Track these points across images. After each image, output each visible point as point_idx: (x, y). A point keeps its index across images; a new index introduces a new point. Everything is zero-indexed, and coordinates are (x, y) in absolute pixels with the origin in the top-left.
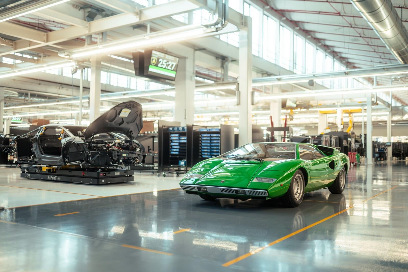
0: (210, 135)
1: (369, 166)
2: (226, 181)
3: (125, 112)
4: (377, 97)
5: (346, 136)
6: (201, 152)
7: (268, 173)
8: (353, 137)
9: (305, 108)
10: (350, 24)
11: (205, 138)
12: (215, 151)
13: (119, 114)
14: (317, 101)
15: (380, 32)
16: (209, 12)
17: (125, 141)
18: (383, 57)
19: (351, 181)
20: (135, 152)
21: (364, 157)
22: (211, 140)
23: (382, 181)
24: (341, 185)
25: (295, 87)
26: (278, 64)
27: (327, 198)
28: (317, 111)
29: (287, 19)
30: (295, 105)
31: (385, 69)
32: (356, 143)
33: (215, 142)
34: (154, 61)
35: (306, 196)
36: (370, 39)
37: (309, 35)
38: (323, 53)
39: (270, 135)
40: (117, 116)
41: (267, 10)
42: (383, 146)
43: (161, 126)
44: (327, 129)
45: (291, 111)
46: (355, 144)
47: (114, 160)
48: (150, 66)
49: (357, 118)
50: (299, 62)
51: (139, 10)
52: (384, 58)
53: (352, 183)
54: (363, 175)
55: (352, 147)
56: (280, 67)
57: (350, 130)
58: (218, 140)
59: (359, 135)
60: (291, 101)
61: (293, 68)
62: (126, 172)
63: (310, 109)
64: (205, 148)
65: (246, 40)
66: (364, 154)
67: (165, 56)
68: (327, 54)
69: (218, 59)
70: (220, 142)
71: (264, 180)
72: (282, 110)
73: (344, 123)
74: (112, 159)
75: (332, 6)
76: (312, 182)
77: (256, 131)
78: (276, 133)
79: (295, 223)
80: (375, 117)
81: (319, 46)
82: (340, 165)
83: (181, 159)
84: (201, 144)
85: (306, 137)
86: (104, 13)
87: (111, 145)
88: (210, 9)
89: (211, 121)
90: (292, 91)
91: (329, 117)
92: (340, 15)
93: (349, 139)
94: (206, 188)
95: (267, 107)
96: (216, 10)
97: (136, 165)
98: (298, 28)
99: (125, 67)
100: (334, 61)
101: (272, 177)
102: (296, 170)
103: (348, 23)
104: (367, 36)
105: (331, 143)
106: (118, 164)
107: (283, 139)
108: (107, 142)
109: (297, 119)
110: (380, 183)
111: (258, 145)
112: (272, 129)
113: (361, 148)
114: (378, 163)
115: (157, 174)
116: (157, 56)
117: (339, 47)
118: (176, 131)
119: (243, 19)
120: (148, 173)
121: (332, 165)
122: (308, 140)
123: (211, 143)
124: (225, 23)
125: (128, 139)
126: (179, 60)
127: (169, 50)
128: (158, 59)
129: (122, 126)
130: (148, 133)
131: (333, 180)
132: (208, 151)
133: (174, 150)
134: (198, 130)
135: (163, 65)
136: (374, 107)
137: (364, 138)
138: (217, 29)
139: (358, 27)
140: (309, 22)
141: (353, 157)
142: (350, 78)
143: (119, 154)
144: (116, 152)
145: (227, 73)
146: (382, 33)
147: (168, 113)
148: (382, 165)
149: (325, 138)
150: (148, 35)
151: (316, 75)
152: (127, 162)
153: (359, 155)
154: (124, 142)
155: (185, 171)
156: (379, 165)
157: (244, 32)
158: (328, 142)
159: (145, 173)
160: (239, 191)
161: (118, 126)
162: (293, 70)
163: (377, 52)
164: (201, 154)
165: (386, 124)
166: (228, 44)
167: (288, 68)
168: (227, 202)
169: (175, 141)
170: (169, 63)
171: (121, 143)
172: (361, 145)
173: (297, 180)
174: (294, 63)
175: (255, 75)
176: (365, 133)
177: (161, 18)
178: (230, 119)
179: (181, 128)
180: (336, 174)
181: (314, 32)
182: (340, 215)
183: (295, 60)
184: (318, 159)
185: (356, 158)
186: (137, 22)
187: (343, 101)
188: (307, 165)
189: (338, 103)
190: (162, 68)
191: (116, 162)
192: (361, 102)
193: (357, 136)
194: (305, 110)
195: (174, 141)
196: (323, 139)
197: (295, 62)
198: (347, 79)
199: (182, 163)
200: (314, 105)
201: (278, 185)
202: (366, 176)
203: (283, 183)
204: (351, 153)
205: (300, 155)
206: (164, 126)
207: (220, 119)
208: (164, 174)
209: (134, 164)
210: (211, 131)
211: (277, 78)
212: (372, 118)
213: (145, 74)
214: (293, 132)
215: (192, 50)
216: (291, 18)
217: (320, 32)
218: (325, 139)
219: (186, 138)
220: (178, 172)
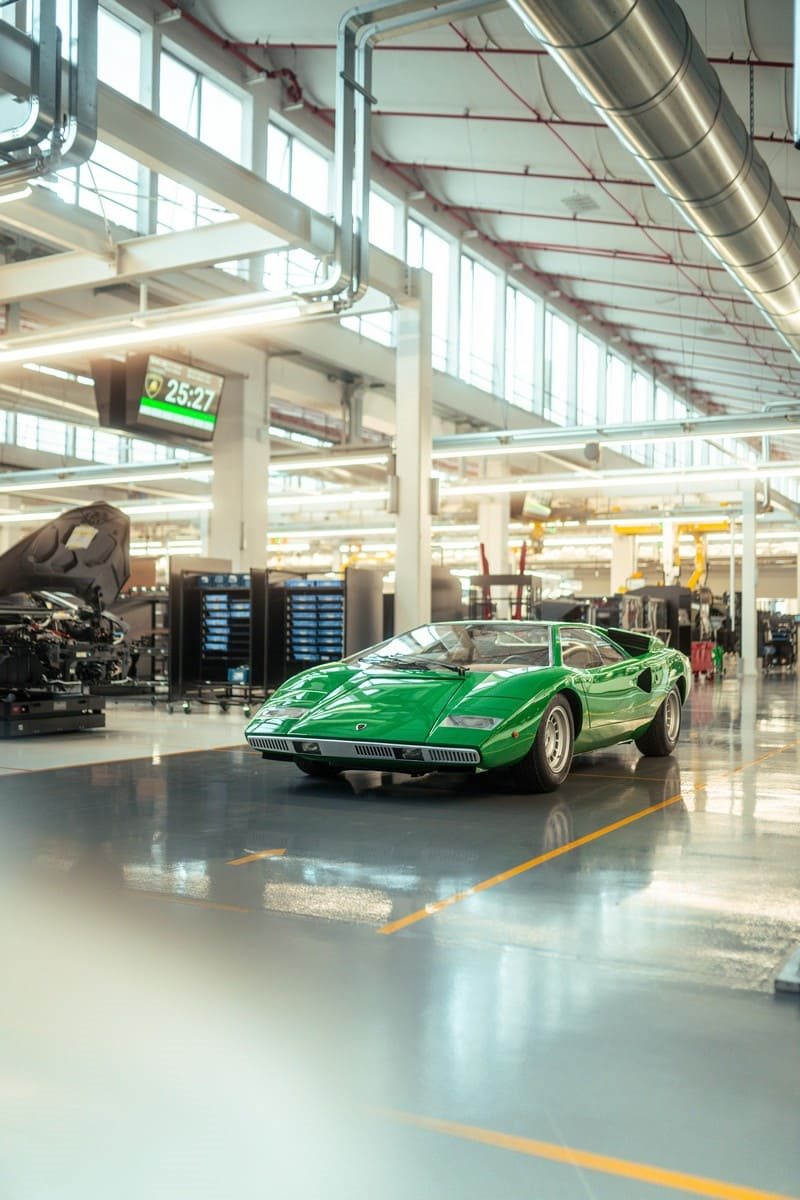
0: (317, 599)
1: (746, 680)
2: (369, 724)
3: (83, 534)
4: (769, 490)
5: (687, 598)
6: (291, 646)
7: (478, 704)
8: (705, 602)
9: (575, 518)
10: (699, 288)
11: (301, 607)
12: (330, 641)
13: (65, 541)
14: (609, 500)
15: (776, 317)
16: (314, 257)
17: (79, 615)
18: (787, 379)
19: (700, 721)
20: (111, 646)
21: (737, 654)
22: (318, 612)
23: (783, 723)
24: (669, 733)
25: (547, 460)
26: (500, 395)
27: (633, 767)
28: (607, 528)
29: (526, 268)
30: (547, 511)
31: (789, 418)
32: (713, 618)
33: (331, 616)
34: (154, 386)
35: (579, 764)
36: (751, 330)
37: (588, 313)
38: (625, 363)
39: (480, 595)
40: (60, 545)
41: (471, 243)
42: (786, 625)
43: (177, 571)
44: (634, 577)
45: (538, 527)
46: (711, 621)
47: (52, 668)
48: (144, 400)
49: (718, 548)
50: (559, 389)
51: (116, 246)
52: (790, 382)
53: (701, 728)
54: (733, 706)
55: (702, 628)
56: (507, 403)
57: (698, 582)
58: (340, 611)
59: (721, 594)
60: (538, 498)
61: (543, 407)
62: (83, 700)
63: (590, 523)
64: (303, 632)
65: (416, 336)
66: (736, 647)
67: (184, 373)
68: (636, 367)
69: (334, 381)
70: (343, 617)
71: (471, 723)
72: (511, 522)
73: (682, 560)
74: (47, 664)
75: (649, 237)
76: (593, 725)
77: (441, 585)
78: (496, 591)
79: (549, 832)
80: (766, 544)
81: (615, 345)
82: (665, 681)
83: (235, 665)
84: (290, 622)
85: (578, 603)
86: (12, 248)
87: (41, 626)
88: (318, 250)
89: (311, 553)
90: (539, 472)
91: (640, 544)
92: (672, 263)
93: (695, 606)
94: (316, 744)
95: (470, 515)
96: (334, 252)
97: (112, 682)
98: (557, 294)
99: (65, 398)
100: (655, 387)
101: (489, 712)
102: (552, 694)
103: (695, 284)
104: (742, 322)
105: (645, 619)
106: (64, 679)
107: (514, 607)
108: (29, 618)
109: (552, 548)
110: (777, 726)
111: (450, 627)
112: (486, 581)
113: (726, 630)
114: (772, 672)
115: (167, 706)
116: (161, 372)
117: (669, 350)
118: (222, 587)
119: (406, 276)
120: (141, 705)
121: (645, 681)
122: (582, 610)
123: (318, 619)
124: (360, 290)
125: (90, 609)
126: (224, 384)
127: (196, 355)
128: (166, 380)
129: (73, 573)
130: (139, 590)
131: (649, 720)
132: (311, 641)
133: (216, 639)
134: (282, 585)
135: (179, 399)
136: (761, 517)
137: (735, 602)
138: (338, 307)
139: (721, 295)
140: (587, 277)
141: (705, 657)
142: (697, 439)
143: (66, 651)
144: (58, 647)
145: (359, 420)
146: (782, 321)
147: (184, 530)
148: (783, 677)
149: (630, 603)
150: (143, 316)
151: (605, 431)
152: (87, 673)
153: (720, 649)
154: (76, 617)
155: (245, 697)
156: (774, 677)
157: (411, 314)
158: (637, 616)
159: (131, 705)
160: (405, 752)
161: (62, 575)
162: (543, 411)
163: (770, 366)
164: (292, 649)
165: (795, 563)
166: (361, 338)
167: (528, 407)
168: (365, 781)
169: (218, 615)
170: (196, 392)
171: (70, 620)
172: (726, 623)
173: (554, 721)
174: (544, 391)
175: (439, 429)
176: (738, 590)
177: (180, 271)
178: (365, 548)
179: (233, 579)
180: (656, 704)
181: (602, 305)
182: (665, 811)
183: (547, 382)
184: (608, 664)
185: (712, 660)
186: (111, 280)
187: (678, 500)
188: (579, 681)
189: (665, 504)
190: (176, 404)
191: (58, 672)
192: (727, 504)
193: (717, 598)
194: (576, 523)
195: (213, 615)
196: (625, 607)
197: (547, 389)
198: (692, 442)
199: (238, 675)
200: (600, 510)
201: (507, 734)
202: (740, 708)
203: (519, 729)
204: (699, 646)
205: (563, 653)
206: (187, 572)
207: (336, 548)
208: (185, 705)
209: (106, 678)
210: (318, 585)
211: (499, 438)
212: (755, 548)
213: (129, 422)
214: (543, 586)
215: (261, 355)
216: (537, 266)
217: (616, 307)
218: (630, 608)
219: (247, 606)
220: (224, 699)
